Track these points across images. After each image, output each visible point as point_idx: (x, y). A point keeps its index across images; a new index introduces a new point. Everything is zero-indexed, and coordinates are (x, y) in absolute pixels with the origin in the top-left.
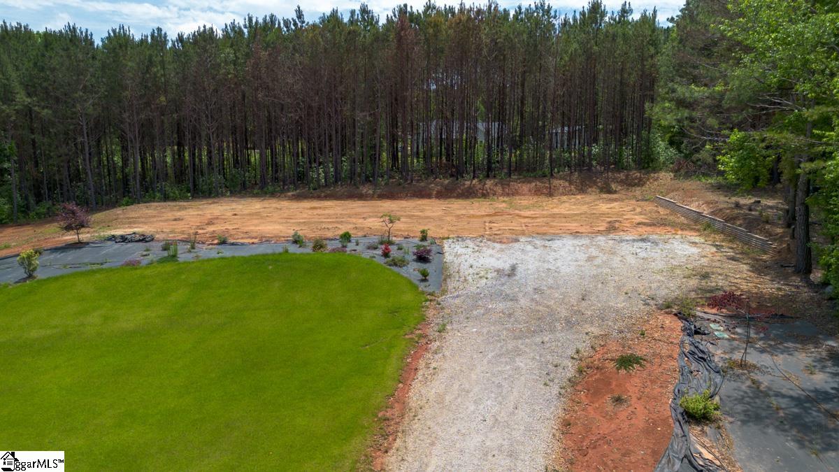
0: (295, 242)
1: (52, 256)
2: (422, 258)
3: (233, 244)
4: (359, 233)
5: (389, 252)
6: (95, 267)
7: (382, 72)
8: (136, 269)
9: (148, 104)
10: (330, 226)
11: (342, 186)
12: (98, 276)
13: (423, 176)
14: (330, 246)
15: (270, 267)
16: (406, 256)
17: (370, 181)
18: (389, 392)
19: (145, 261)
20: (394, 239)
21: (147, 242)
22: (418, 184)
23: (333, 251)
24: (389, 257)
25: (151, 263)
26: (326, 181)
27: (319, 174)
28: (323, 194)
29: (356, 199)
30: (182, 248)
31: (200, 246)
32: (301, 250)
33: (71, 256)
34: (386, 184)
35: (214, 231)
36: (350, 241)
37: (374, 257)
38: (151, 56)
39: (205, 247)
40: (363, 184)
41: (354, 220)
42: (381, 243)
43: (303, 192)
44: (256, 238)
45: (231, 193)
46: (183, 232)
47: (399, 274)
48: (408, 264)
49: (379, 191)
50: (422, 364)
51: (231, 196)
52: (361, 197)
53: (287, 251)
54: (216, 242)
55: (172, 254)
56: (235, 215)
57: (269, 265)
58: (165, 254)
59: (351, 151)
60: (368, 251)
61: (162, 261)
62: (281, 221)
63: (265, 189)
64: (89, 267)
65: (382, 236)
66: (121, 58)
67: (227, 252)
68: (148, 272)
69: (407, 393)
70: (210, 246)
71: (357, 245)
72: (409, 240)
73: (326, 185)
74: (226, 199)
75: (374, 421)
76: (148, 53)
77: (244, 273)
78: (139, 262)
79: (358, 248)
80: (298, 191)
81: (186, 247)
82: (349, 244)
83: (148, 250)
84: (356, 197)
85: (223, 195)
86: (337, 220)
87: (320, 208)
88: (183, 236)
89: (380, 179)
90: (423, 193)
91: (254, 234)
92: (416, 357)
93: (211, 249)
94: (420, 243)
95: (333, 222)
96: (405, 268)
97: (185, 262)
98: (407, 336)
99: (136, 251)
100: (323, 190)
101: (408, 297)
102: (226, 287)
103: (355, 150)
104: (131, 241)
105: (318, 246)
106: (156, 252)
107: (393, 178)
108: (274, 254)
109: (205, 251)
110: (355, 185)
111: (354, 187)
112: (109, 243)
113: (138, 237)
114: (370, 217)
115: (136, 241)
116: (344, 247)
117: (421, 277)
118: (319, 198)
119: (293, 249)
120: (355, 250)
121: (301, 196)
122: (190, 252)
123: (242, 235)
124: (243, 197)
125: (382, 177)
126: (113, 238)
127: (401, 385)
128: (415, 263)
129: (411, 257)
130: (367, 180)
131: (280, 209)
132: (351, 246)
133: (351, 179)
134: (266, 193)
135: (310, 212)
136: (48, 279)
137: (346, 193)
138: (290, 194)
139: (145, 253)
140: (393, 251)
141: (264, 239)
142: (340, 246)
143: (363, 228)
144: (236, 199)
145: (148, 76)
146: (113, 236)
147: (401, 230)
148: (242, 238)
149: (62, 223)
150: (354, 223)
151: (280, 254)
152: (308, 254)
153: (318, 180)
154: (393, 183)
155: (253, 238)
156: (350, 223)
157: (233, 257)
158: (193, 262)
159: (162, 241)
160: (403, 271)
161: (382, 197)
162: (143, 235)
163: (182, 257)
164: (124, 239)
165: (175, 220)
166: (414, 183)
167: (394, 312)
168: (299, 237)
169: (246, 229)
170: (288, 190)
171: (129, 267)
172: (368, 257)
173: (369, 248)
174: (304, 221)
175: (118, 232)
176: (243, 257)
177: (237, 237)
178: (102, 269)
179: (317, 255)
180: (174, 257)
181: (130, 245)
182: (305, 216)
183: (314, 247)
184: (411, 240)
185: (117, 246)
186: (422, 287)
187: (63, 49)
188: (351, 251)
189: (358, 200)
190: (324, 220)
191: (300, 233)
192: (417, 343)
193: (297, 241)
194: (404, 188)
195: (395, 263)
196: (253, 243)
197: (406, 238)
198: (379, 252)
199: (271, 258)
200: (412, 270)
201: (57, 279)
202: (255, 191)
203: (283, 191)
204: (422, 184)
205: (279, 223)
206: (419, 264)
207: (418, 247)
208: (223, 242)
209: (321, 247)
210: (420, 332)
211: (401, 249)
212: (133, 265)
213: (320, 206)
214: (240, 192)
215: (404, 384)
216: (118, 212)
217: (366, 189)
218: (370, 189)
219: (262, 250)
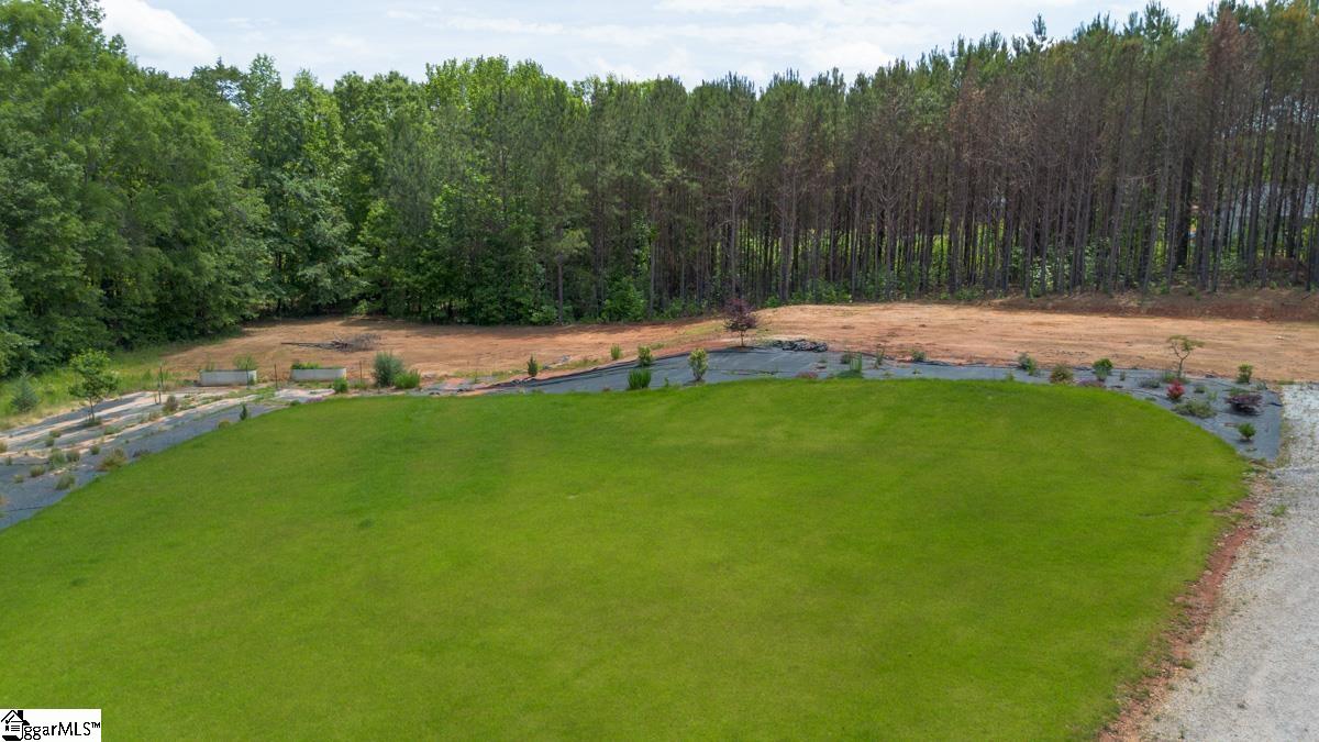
0: (1023, 367)
1: (716, 360)
2: (1242, 407)
3: (932, 363)
4: (1123, 364)
5: (1181, 394)
6: (767, 376)
7: (1176, 109)
8: (815, 383)
9: (810, 173)
10: (1072, 351)
11: (1082, 292)
12: (772, 387)
13: (1237, 281)
14: (1077, 378)
15: (990, 398)
16: (1213, 404)
17: (1134, 287)
18: (1193, 577)
19: (823, 375)
20: (1188, 376)
21: (819, 351)
22: (1227, 295)
23: (1085, 384)
24: (1179, 401)
25: (831, 377)
26: (1055, 284)
27: (1043, 274)
28: (1050, 304)
29: (1108, 315)
30: (867, 363)
31: (888, 362)
32: (1031, 380)
33: (737, 361)
34: (1163, 292)
35: (902, 345)
36: (1110, 374)
37: (1154, 400)
38: (821, 107)
39: (895, 364)
40: (1121, 291)
41: (1111, 345)
42: (1166, 380)
43: (1018, 300)
44: (962, 358)
45: (908, 297)
46: (861, 344)
47: (1199, 427)
48: (1215, 414)
49: (1149, 304)
50: (1243, 552)
51: (908, 302)
52: (1118, 311)
53: (1012, 378)
54: (908, 358)
55: (854, 368)
56: (923, 326)
57: (990, 394)
58: (847, 368)
59: (1104, 237)
60: (1142, 390)
61: (844, 376)
62: (993, 338)
63: (957, 293)
64: (760, 376)
65: (1168, 370)
66: (787, 113)
67: (928, 373)
68: (828, 387)
69: (1220, 583)
70: (902, 364)
71: (1123, 379)
72: (1215, 380)
73: (1055, 291)
74: (902, 305)
75: (1169, 606)
76: (816, 104)
77: (954, 401)
78: (816, 375)
79: (1124, 384)
80: (1009, 298)
81: (870, 362)
82: (1109, 378)
83: (823, 362)
84: (1108, 311)
85: (897, 299)
86: (1082, 342)
87: (1049, 324)
88: (861, 349)
89: (1153, 284)
90: (1236, 310)
91: (959, 353)
92: (1233, 542)
93: (903, 367)
94: (1237, 386)
95: (1076, 345)
96: (1209, 420)
97: (872, 381)
98: (1215, 514)
99: (810, 362)
100: (1051, 297)
101: (1216, 462)
102: (931, 416)
103: (1111, 237)
104: (801, 349)
105: (1060, 375)
106: (834, 367)
107: (1177, 282)
108: (994, 381)
109: (896, 370)
110: (1105, 292)
111: (1105, 295)
112: (775, 350)
113: (809, 346)
114: (1138, 341)
115: (809, 350)
116: (1102, 380)
117: (1240, 435)
118: (1044, 309)
119: (1020, 376)
120: (1119, 387)
121: (1016, 306)
122: (876, 367)
123: (943, 353)
124: (925, 303)
125: (1156, 280)
126: (779, 344)
127: (1209, 573)
128: (1228, 415)
129: (1221, 405)
130: (1129, 284)
131: (987, 322)
132: (1111, 381)
133: (1098, 282)
134: (959, 299)
135: (1035, 329)
136: (719, 384)
137: (1089, 305)
138: (997, 301)
139: (821, 365)
140: (1188, 395)
141: (974, 361)
142: (1095, 378)
143: (1130, 357)
144: (916, 305)
145: (815, 134)
146: (780, 342)
147: (1198, 365)
148: (943, 357)
149: (728, 320)
150: (1110, 349)
151: (1003, 381)
152: (1044, 385)
153: (1043, 283)
154: (1176, 291)
155: (957, 358)
156: (1105, 348)
157: (936, 379)
158: (884, 381)
159: (839, 352)
160: (1207, 424)
161: (1154, 312)
162: (815, 343)
163: (868, 373)
164: (793, 346)
165: (844, 328)
166: (1218, 292)
167: (1193, 478)
168: (1029, 361)
169: (945, 346)
170: (994, 296)
171: (805, 380)
172: (1143, 398)
173: (1144, 386)
174: (1028, 340)
175: (783, 338)
176: (950, 381)
177: (935, 355)
178: (775, 379)
179: (1058, 388)
180: (856, 373)
181: (800, 354)
182: (1027, 333)
183: (1053, 377)
184: (1219, 380)
185: (786, 354)
186: (1241, 450)
187: (722, 106)
188: (1112, 387)
189: (1111, 316)
190: (1060, 342)
191: (1030, 356)
192: (1234, 524)
193: (1025, 366)
194: (1198, 300)
195: (1191, 411)
196: (960, 364)
197: (1207, 376)
198: (1164, 393)
199: (989, 385)
200: (1224, 425)
201: (727, 385)
202: (943, 295)
203: (984, 297)
204: (1236, 295)
205: (990, 341)
206: (1236, 417)
207: (1232, 391)
208: (919, 360)
209: (1065, 377)
210: (1238, 511)
211: (1202, 392)
212: (809, 378)
213: (1047, 321)
214: (920, 296)
215: (1215, 571)
216: (768, 315)
217: (1126, 300)
218: (1133, 300)
219: (973, 373)
